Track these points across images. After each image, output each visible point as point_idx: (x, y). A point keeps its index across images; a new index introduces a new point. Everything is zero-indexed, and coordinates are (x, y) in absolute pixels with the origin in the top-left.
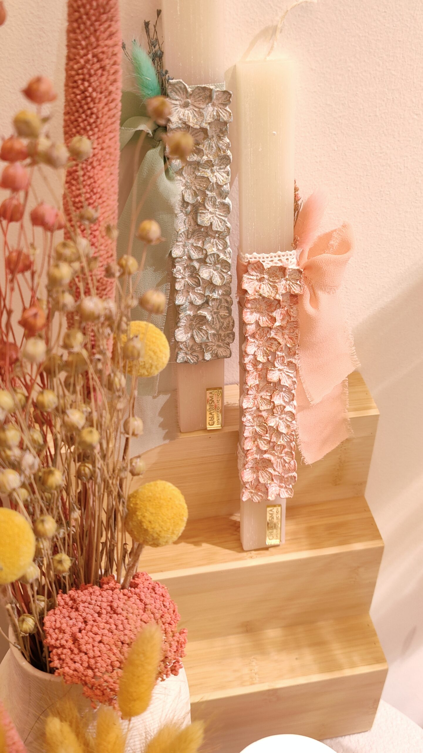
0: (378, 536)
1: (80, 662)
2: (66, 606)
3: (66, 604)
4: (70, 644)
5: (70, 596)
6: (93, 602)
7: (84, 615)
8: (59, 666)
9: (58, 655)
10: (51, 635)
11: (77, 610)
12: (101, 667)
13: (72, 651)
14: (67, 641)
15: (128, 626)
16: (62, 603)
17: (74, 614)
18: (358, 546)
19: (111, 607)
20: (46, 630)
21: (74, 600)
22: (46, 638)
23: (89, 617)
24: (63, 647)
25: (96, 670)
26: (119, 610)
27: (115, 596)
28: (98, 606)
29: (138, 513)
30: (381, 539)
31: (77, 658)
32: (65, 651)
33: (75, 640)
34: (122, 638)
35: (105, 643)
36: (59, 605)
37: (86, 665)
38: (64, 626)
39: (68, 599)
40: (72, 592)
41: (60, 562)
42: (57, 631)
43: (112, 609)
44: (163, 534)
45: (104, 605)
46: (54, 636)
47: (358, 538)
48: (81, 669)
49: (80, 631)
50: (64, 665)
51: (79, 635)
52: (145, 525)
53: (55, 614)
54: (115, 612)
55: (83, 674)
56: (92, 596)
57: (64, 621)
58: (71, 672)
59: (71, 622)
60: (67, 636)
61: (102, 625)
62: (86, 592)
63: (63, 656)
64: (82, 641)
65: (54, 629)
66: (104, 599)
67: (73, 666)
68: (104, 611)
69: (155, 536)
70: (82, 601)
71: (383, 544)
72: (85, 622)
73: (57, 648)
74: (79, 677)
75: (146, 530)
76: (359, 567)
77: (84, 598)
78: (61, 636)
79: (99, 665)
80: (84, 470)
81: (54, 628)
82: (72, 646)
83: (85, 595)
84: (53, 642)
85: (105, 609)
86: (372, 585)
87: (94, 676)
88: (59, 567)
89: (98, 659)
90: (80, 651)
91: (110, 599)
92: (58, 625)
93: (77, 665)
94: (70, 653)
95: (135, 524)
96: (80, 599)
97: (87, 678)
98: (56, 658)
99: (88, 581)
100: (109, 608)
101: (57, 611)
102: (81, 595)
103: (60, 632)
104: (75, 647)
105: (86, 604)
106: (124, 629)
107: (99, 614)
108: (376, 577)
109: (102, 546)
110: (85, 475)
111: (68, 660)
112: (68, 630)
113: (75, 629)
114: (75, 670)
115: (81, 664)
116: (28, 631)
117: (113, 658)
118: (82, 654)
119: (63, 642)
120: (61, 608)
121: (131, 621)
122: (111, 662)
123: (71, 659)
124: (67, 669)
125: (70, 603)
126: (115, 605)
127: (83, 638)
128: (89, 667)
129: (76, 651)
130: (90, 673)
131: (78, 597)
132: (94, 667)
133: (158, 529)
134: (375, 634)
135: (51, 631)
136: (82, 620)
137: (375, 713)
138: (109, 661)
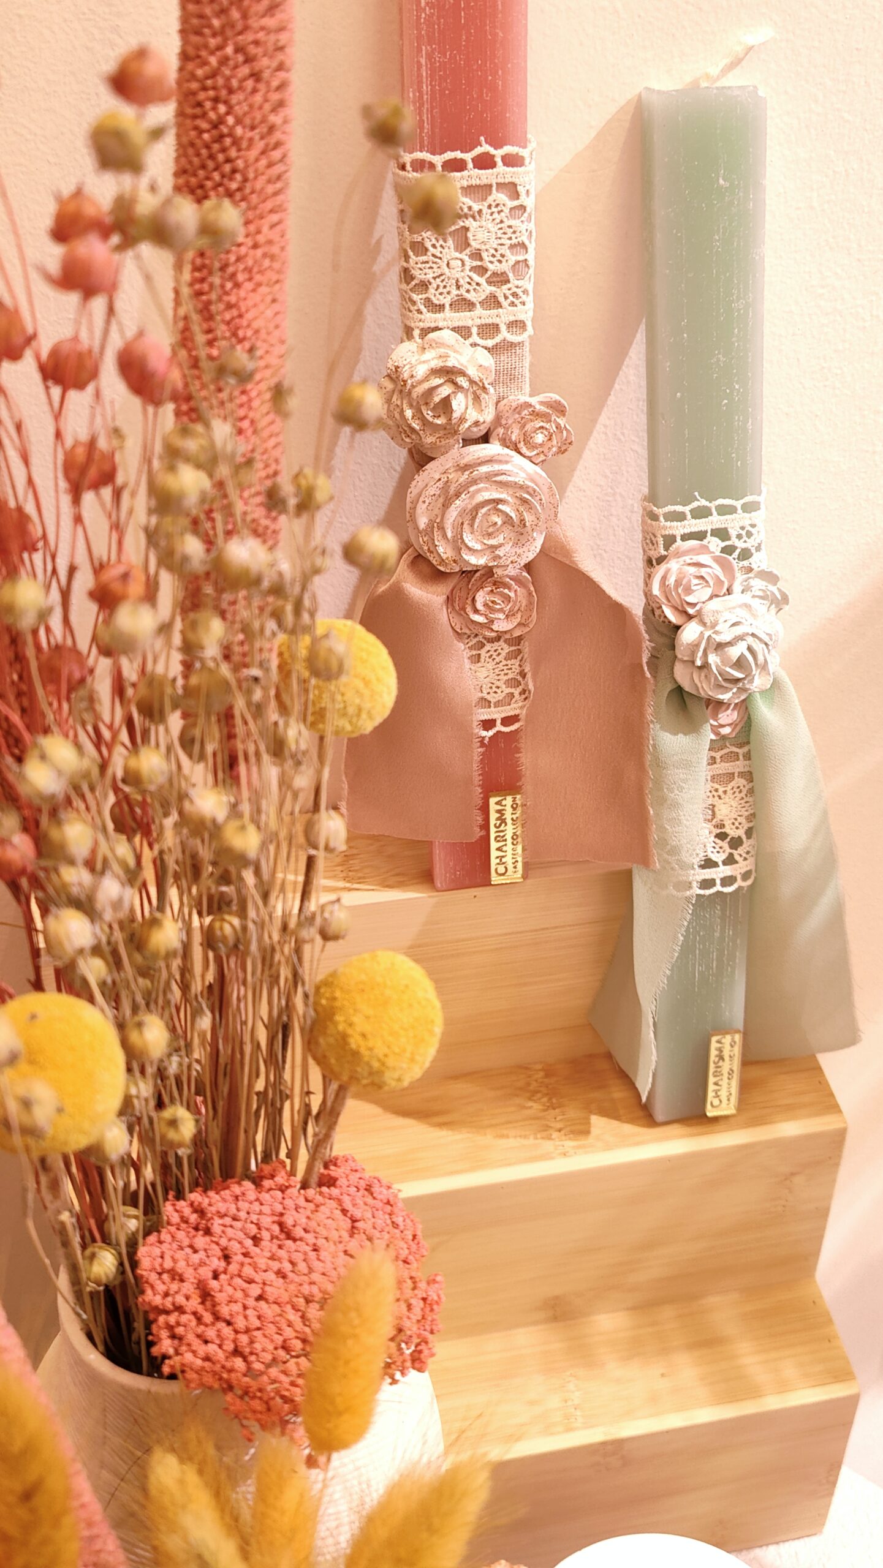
0: (833, 1107)
1: (218, 1342)
2: (184, 1226)
3: (185, 1220)
4: (194, 1304)
5: (192, 1204)
6: (242, 1215)
7: (224, 1242)
8: (171, 1351)
9: (170, 1328)
10: (152, 1287)
11: (208, 1232)
12: (263, 1350)
13: (199, 1319)
14: (187, 1298)
15: (317, 1265)
16: (175, 1218)
17: (201, 1241)
18: (789, 1129)
19: (281, 1225)
20: (142, 1276)
21: (200, 1212)
22: (143, 1292)
23: (235, 1247)
24: (180, 1309)
25: (253, 1358)
26: (298, 1232)
27: (289, 1202)
28: (252, 1222)
29: (339, 1018)
30: (840, 1111)
31: (211, 1333)
32: (184, 1318)
33: (206, 1295)
34: (306, 1289)
35: (271, 1299)
36: (169, 1223)
37: (229, 1346)
38: (181, 1266)
39: (187, 1211)
40: (195, 1197)
41: (173, 1123)
42: (165, 1276)
43: (282, 1231)
44: (390, 1062)
45: (266, 1221)
46: (161, 1288)
47: (790, 1111)
48: (221, 1355)
49: (216, 1276)
50: (184, 1348)
51: (214, 1284)
52: (354, 1042)
53: (160, 1242)
54: (289, 1236)
55: (223, 1367)
56: (241, 1204)
57: (180, 1255)
58: (199, 1362)
59: (196, 1258)
60: (188, 1287)
61: (262, 1262)
62: (226, 1193)
63: (180, 1330)
64: (220, 1297)
65: (160, 1274)
66: (266, 1209)
67: (202, 1349)
68: (266, 1235)
69: (376, 1065)
70: (218, 1212)
71: (845, 1123)
72: (227, 1258)
73: (167, 1312)
74: (215, 1373)
75: (356, 1054)
76: (793, 1174)
77: (222, 1207)
78: (174, 1287)
79: (258, 1346)
80: (221, 929)
81: (159, 1270)
82: (200, 1309)
83: (224, 1200)
84: (157, 1300)
85: (267, 1229)
86: (823, 1214)
87: (249, 1371)
88: (172, 1135)
89: (256, 1333)
90: (217, 1317)
91: (279, 1208)
92: (168, 1264)
93: (212, 1348)
94: (194, 1323)
95: (331, 1040)
96: (213, 1209)
97: (233, 1375)
98: (164, 1334)
99: (228, 1173)
100: (276, 1229)
101: (165, 1236)
102: (216, 1201)
103: (173, 1279)
104: (206, 1310)
105: (228, 1221)
106: (311, 1270)
107: (256, 1240)
108: (830, 1197)
109: (258, 1100)
110: (224, 938)
111: (191, 1337)
112: (189, 1274)
113: (206, 1273)
114: (207, 1359)
115: (220, 1346)
116: (104, 1280)
117: (289, 1332)
118: (221, 1325)
119: (180, 1300)
120: (173, 1229)
121: (323, 1254)
122: (285, 1341)
123: (198, 1336)
124: (189, 1357)
125: (193, 1218)
126: (289, 1220)
127: (222, 1291)
128: (237, 1352)
129: (208, 1318)
130: (239, 1363)
131: (210, 1205)
132: (247, 1350)
133: (380, 1050)
134: (830, 1321)
135: (153, 1277)
136: (220, 1254)
137: (831, 1494)
138: (279, 1340)
